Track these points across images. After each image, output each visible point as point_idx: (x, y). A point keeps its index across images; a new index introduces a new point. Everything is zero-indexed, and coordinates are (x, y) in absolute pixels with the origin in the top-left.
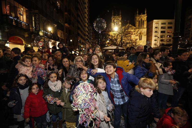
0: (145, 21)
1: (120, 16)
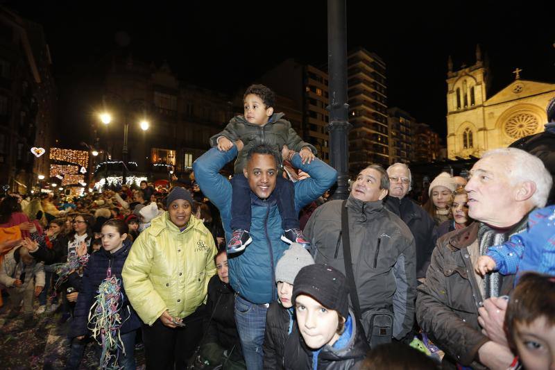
1: (479, 64)
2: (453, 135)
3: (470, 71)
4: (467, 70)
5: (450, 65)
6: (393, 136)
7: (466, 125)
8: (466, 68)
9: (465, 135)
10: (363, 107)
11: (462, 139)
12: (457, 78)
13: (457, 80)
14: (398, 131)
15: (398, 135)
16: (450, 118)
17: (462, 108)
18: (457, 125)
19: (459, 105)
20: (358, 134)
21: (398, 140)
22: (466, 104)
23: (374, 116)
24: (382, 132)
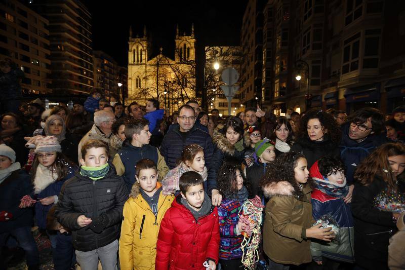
0: (192, 48)
1: (145, 38)
2: (131, 79)
3: (141, 41)
4: (139, 40)
5: (131, 33)
6: (98, 72)
7: (137, 74)
8: (138, 38)
9: (137, 80)
10: (67, 43)
11: (135, 82)
12: (134, 43)
13: (134, 44)
14: (102, 69)
15: (102, 72)
16: (129, 67)
17: (136, 63)
18: (133, 73)
19: (134, 61)
20: (64, 65)
21: (103, 76)
22: (138, 61)
23: (80, 54)
24: (87, 67)
